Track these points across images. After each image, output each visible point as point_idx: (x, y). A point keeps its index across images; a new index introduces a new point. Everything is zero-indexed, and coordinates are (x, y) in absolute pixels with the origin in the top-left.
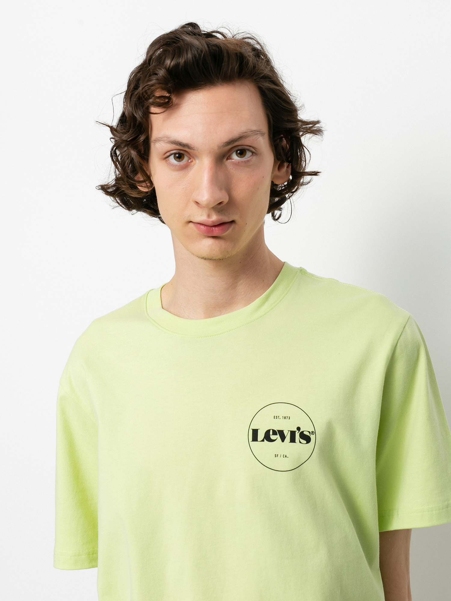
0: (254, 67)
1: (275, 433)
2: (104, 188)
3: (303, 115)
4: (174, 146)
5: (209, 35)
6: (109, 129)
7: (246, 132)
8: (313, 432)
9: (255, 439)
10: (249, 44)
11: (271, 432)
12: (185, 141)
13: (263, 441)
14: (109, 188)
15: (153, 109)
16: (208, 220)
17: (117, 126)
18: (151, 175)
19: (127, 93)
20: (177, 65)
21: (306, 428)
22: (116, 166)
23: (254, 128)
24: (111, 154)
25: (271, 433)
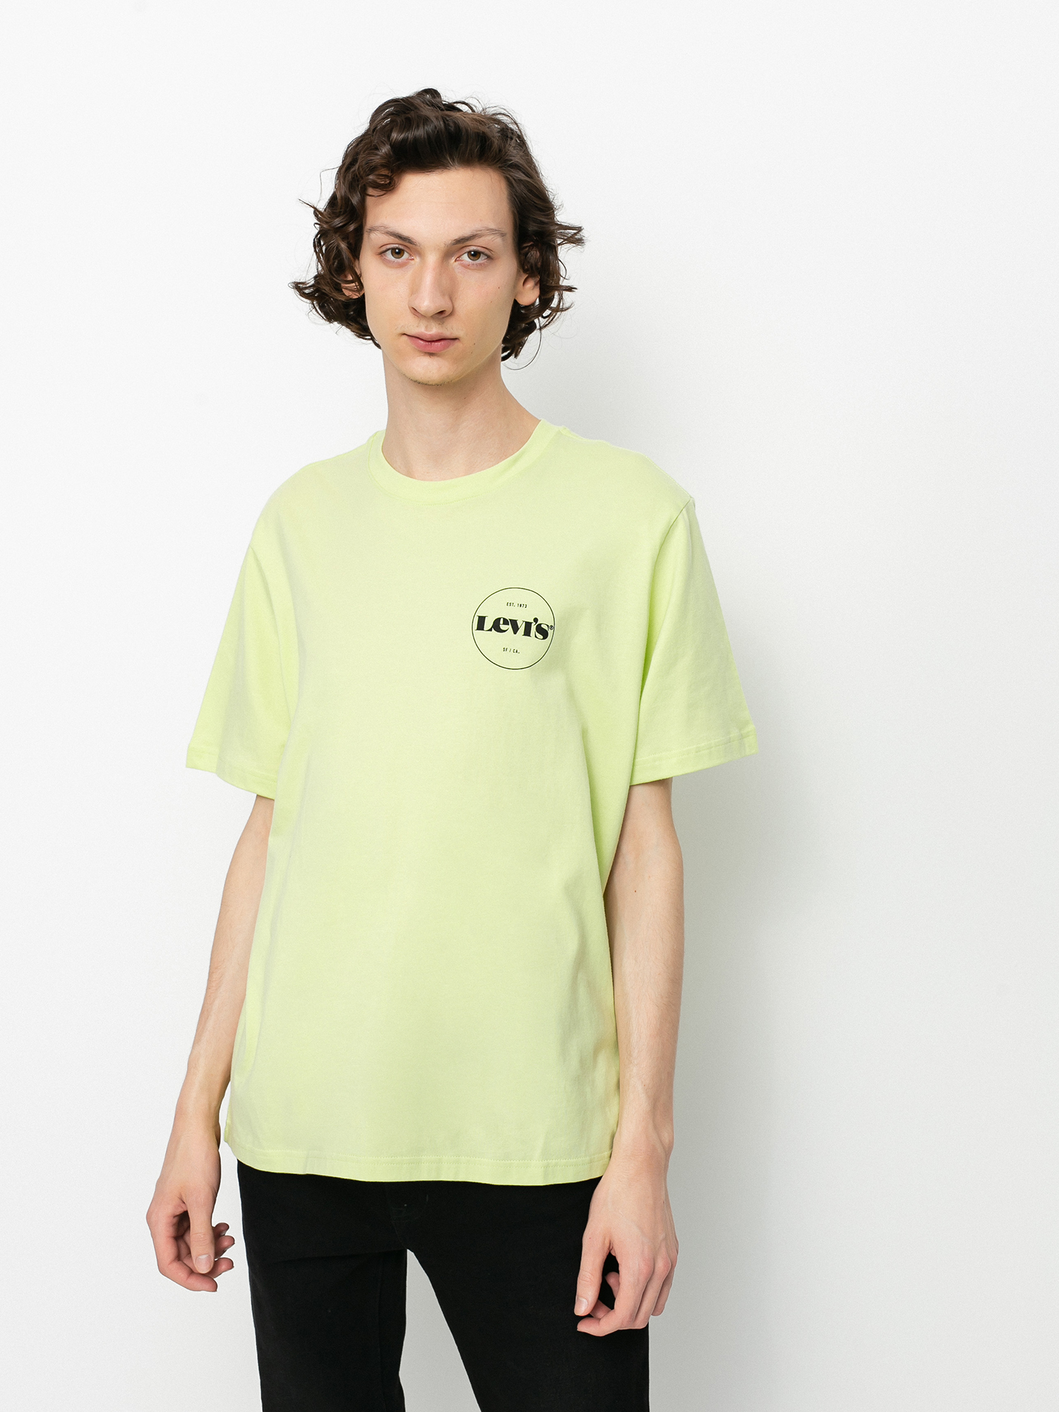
0: (500, 150)
1: (506, 622)
2: (299, 287)
3: (561, 217)
4: (392, 239)
5: (451, 107)
6: (313, 210)
7: (481, 231)
8: (551, 626)
9: (481, 626)
10: (499, 122)
11: (502, 620)
12: (405, 233)
13: (490, 630)
14: (306, 288)
15: (370, 191)
16: (426, 332)
17: (325, 210)
18: (362, 275)
19: (341, 168)
20: (405, 140)
21: (545, 621)
22: (318, 257)
23: (492, 226)
24: (314, 242)
25: (502, 622)
